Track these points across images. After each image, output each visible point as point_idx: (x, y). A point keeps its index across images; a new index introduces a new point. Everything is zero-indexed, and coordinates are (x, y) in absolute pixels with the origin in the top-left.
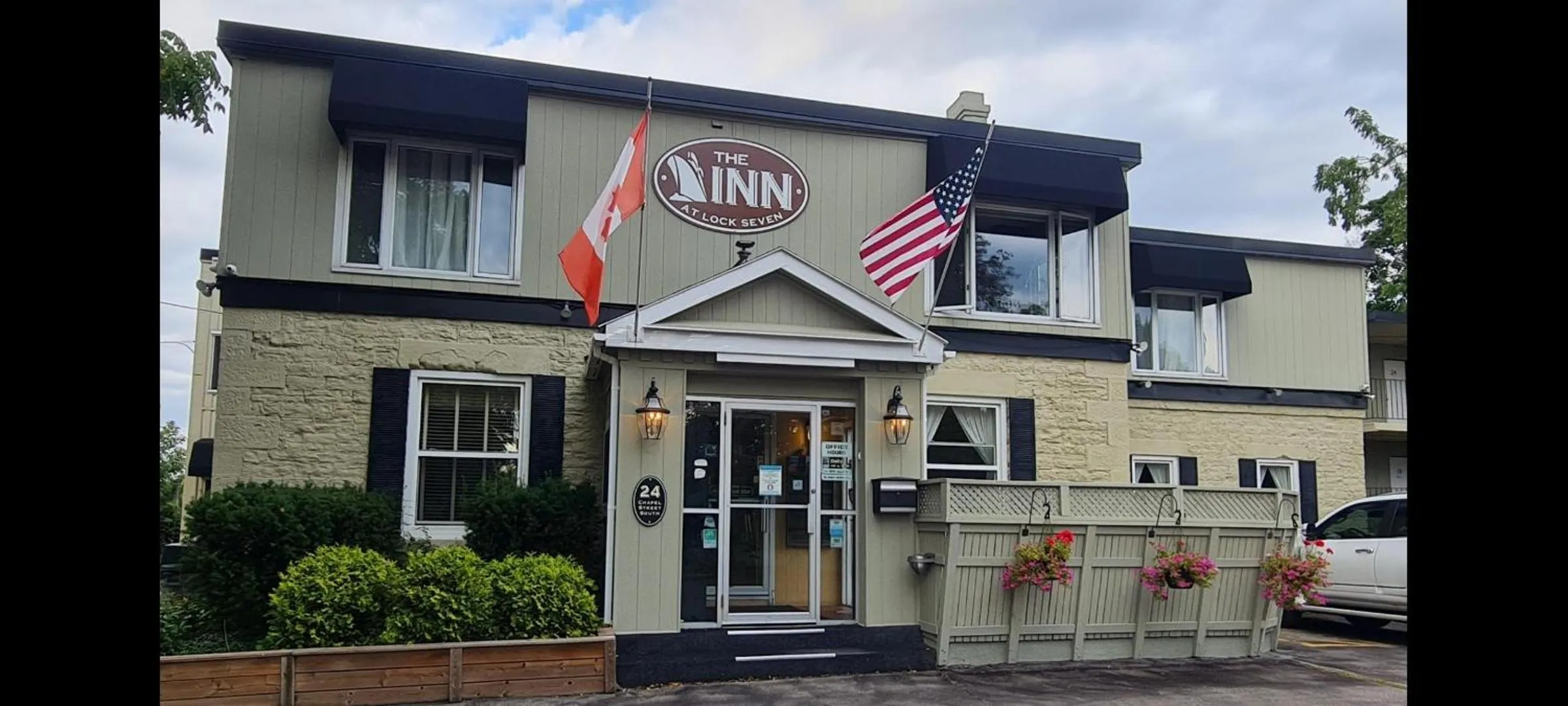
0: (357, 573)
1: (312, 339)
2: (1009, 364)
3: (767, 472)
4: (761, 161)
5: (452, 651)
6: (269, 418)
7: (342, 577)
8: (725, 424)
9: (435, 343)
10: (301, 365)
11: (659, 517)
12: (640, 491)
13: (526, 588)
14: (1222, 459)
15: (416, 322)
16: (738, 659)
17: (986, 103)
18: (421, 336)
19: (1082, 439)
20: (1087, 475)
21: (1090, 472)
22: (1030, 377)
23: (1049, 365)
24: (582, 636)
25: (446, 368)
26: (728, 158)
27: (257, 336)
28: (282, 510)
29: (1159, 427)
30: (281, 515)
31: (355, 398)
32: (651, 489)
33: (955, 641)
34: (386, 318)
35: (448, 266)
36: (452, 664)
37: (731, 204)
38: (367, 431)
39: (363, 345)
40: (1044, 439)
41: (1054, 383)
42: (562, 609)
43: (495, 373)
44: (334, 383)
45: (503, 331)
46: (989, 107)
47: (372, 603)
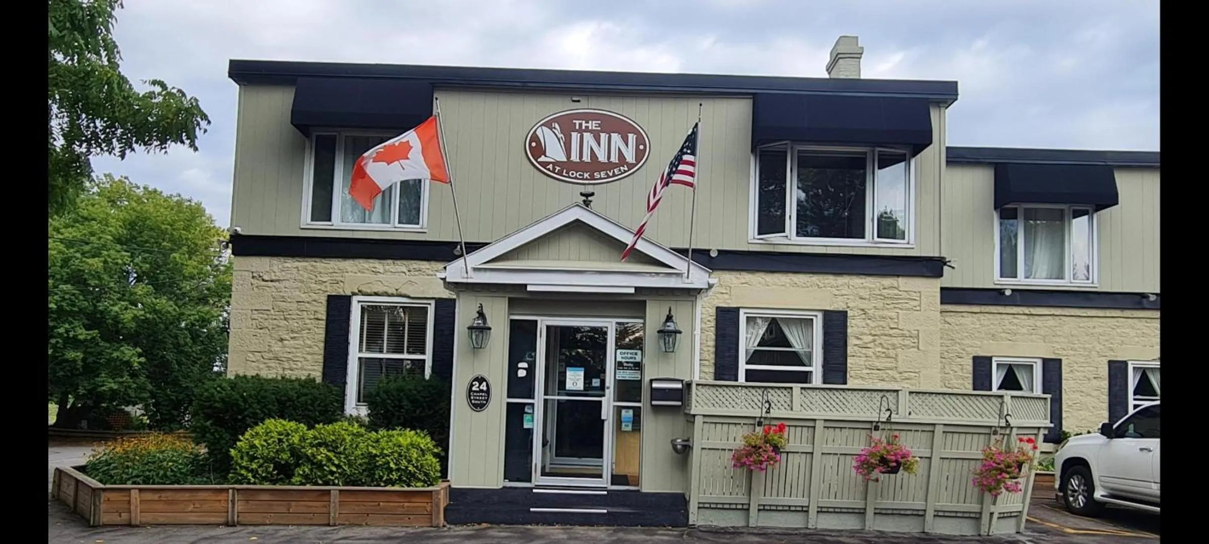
0: (282, 437)
1: (289, 276)
2: (827, 281)
3: (572, 373)
4: (611, 125)
5: (332, 492)
6: (261, 331)
7: (272, 439)
8: (541, 336)
9: (368, 275)
10: (282, 294)
11: (485, 404)
12: (472, 385)
13: (385, 452)
14: (1089, 360)
15: (357, 261)
16: (532, 509)
17: (860, 45)
18: (359, 272)
19: (893, 345)
20: (897, 376)
21: (901, 373)
22: (844, 292)
23: (863, 281)
24: (423, 486)
25: (376, 294)
26: (584, 125)
27: (255, 274)
28: (245, 394)
29: (1024, 331)
30: (242, 396)
31: (316, 317)
32: (480, 384)
33: (702, 507)
34: (337, 260)
35: (380, 221)
36: (332, 500)
37: (586, 161)
38: (323, 339)
39: (321, 279)
40: (856, 345)
41: (868, 297)
42: (407, 467)
43: (409, 297)
44: (303, 306)
45: (415, 266)
46: (862, 48)
47: (289, 458)
